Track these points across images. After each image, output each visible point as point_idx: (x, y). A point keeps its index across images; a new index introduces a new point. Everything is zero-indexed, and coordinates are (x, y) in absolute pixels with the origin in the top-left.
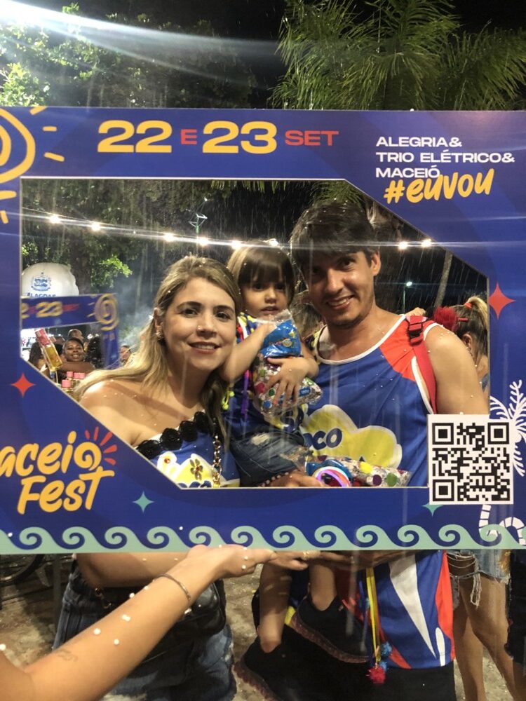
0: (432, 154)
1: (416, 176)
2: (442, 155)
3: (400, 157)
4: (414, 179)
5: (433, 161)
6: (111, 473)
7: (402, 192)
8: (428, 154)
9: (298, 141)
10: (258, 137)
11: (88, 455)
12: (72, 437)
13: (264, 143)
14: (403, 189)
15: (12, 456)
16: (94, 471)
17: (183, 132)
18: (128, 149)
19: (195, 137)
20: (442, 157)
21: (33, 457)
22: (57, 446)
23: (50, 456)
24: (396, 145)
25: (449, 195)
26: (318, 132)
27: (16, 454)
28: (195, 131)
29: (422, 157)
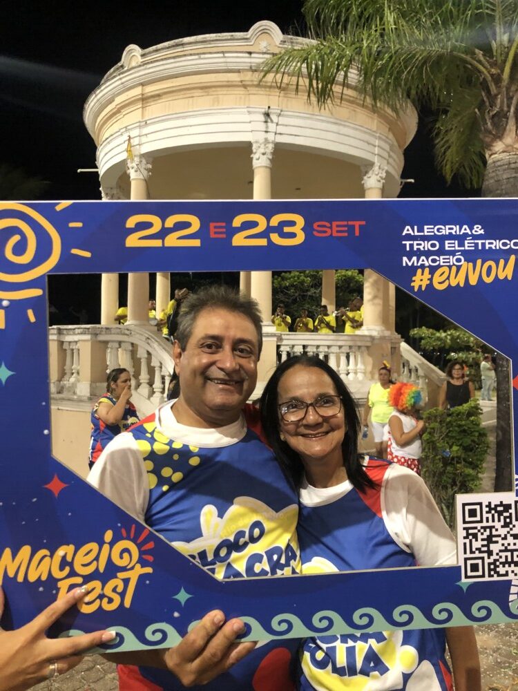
0: (456, 242)
1: (442, 264)
2: (466, 242)
3: (426, 246)
4: (439, 266)
5: (457, 248)
6: (149, 570)
7: (428, 279)
8: (453, 242)
9: (325, 232)
10: (286, 229)
11: (125, 553)
12: (109, 536)
13: (293, 235)
14: (430, 276)
15: (47, 559)
16: (132, 568)
17: (212, 225)
18: (157, 243)
19: (224, 230)
20: (466, 245)
21: (69, 559)
22: (94, 546)
23: (86, 557)
24: (422, 234)
25: (473, 281)
26: (345, 223)
27: (51, 556)
28: (224, 224)
29: (447, 245)
